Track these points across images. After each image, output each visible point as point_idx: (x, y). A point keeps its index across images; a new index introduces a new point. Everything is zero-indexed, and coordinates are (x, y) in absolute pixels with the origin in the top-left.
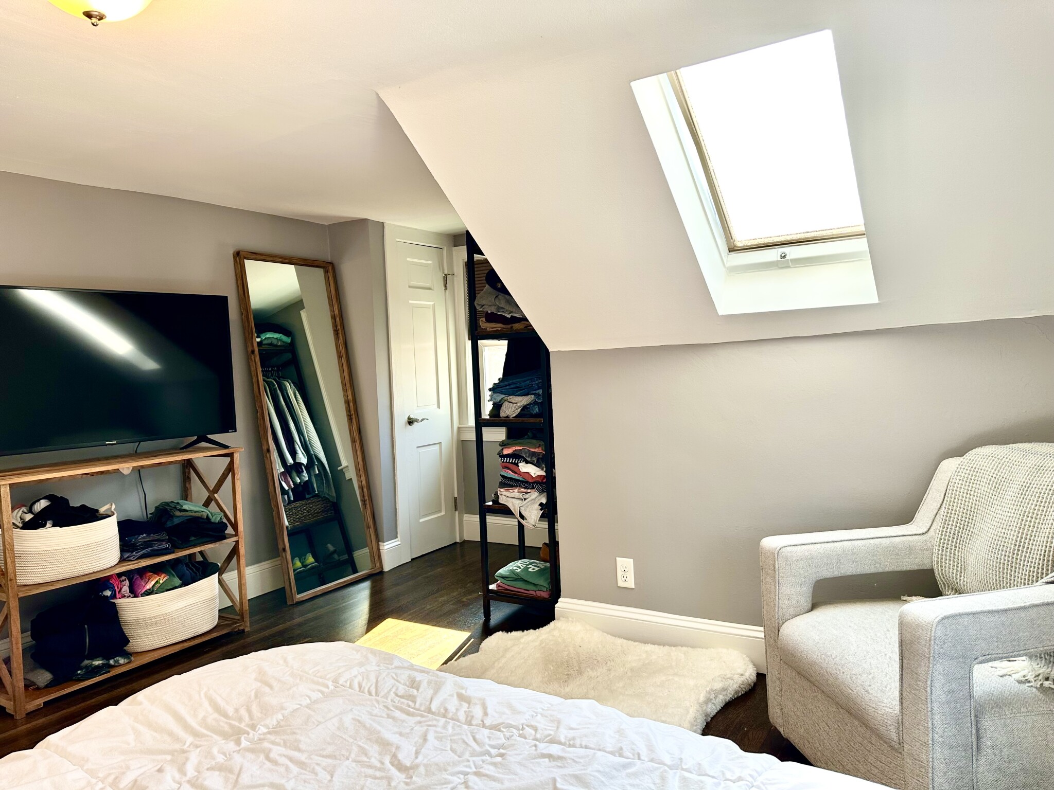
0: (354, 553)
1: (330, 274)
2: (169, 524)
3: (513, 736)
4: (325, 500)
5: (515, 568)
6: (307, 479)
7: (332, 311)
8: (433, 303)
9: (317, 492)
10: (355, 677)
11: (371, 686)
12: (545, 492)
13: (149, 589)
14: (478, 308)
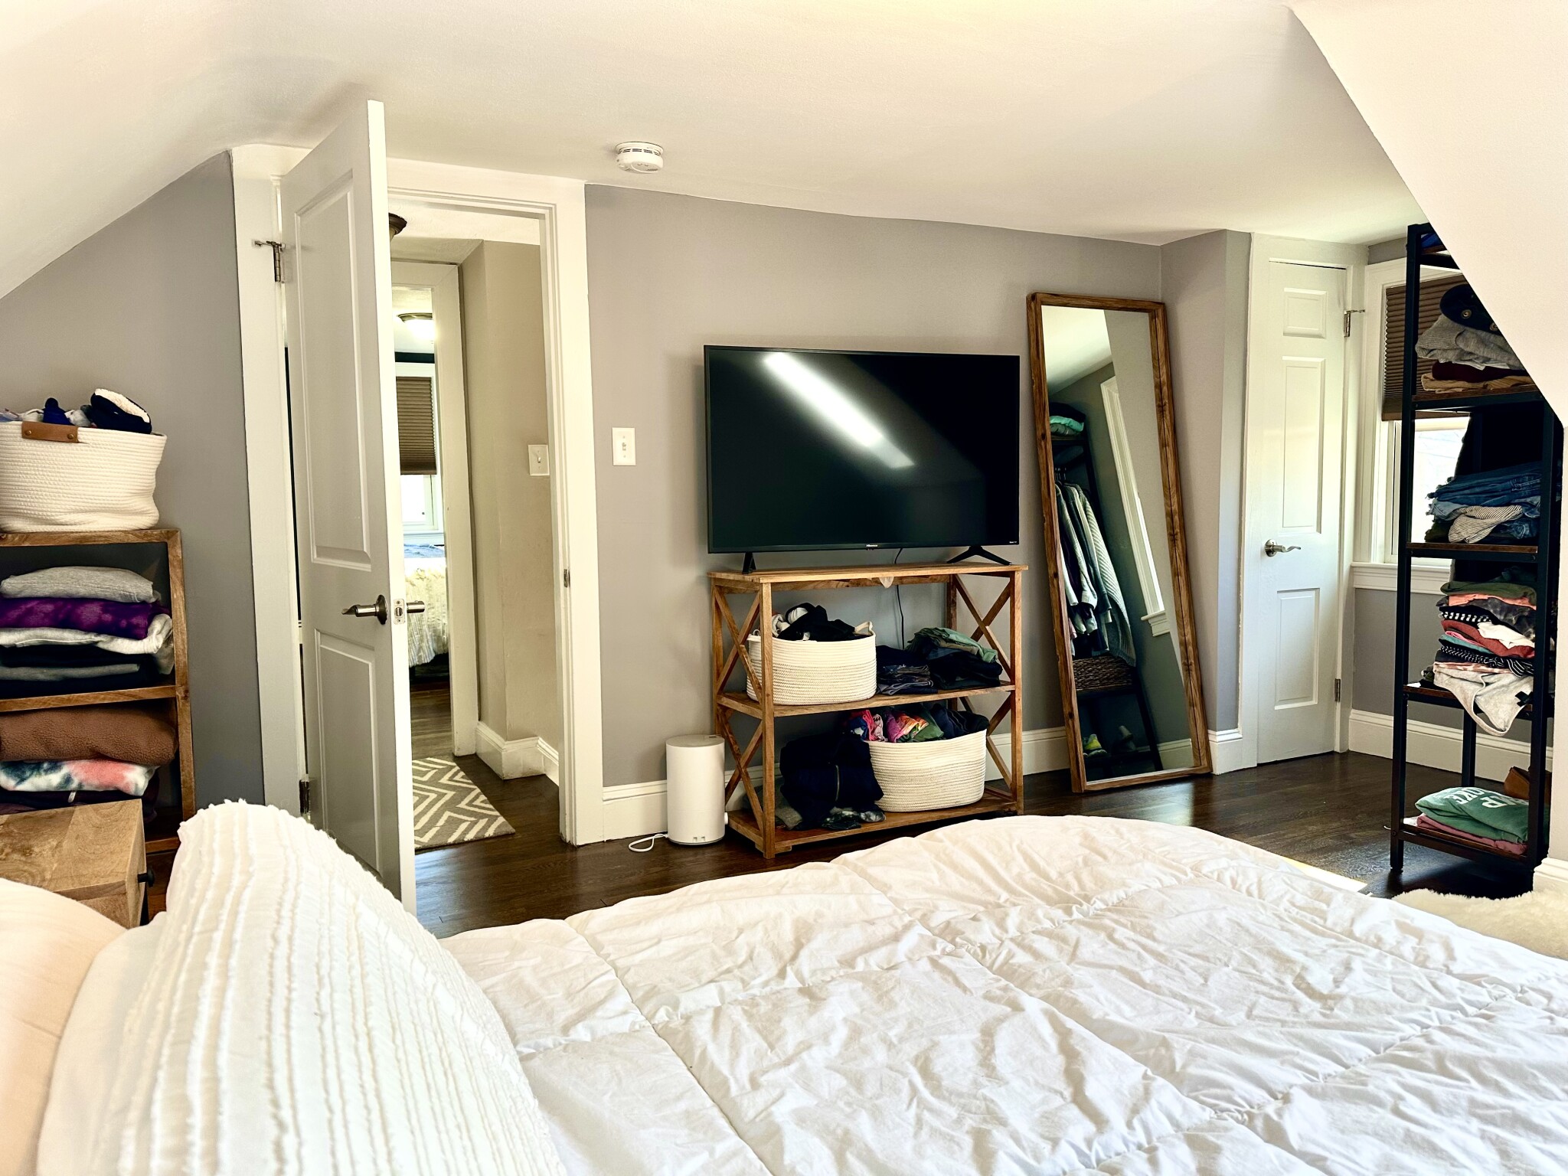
0: (1161, 745)
1: (1159, 321)
2: (932, 656)
3: (1504, 996)
4: (1120, 662)
5: (1455, 797)
6: (1096, 628)
7: (1157, 376)
8: (1323, 359)
9: (1108, 649)
10: (1226, 869)
11: (1251, 885)
12: (1530, 675)
13: (906, 736)
14: (1421, 355)
